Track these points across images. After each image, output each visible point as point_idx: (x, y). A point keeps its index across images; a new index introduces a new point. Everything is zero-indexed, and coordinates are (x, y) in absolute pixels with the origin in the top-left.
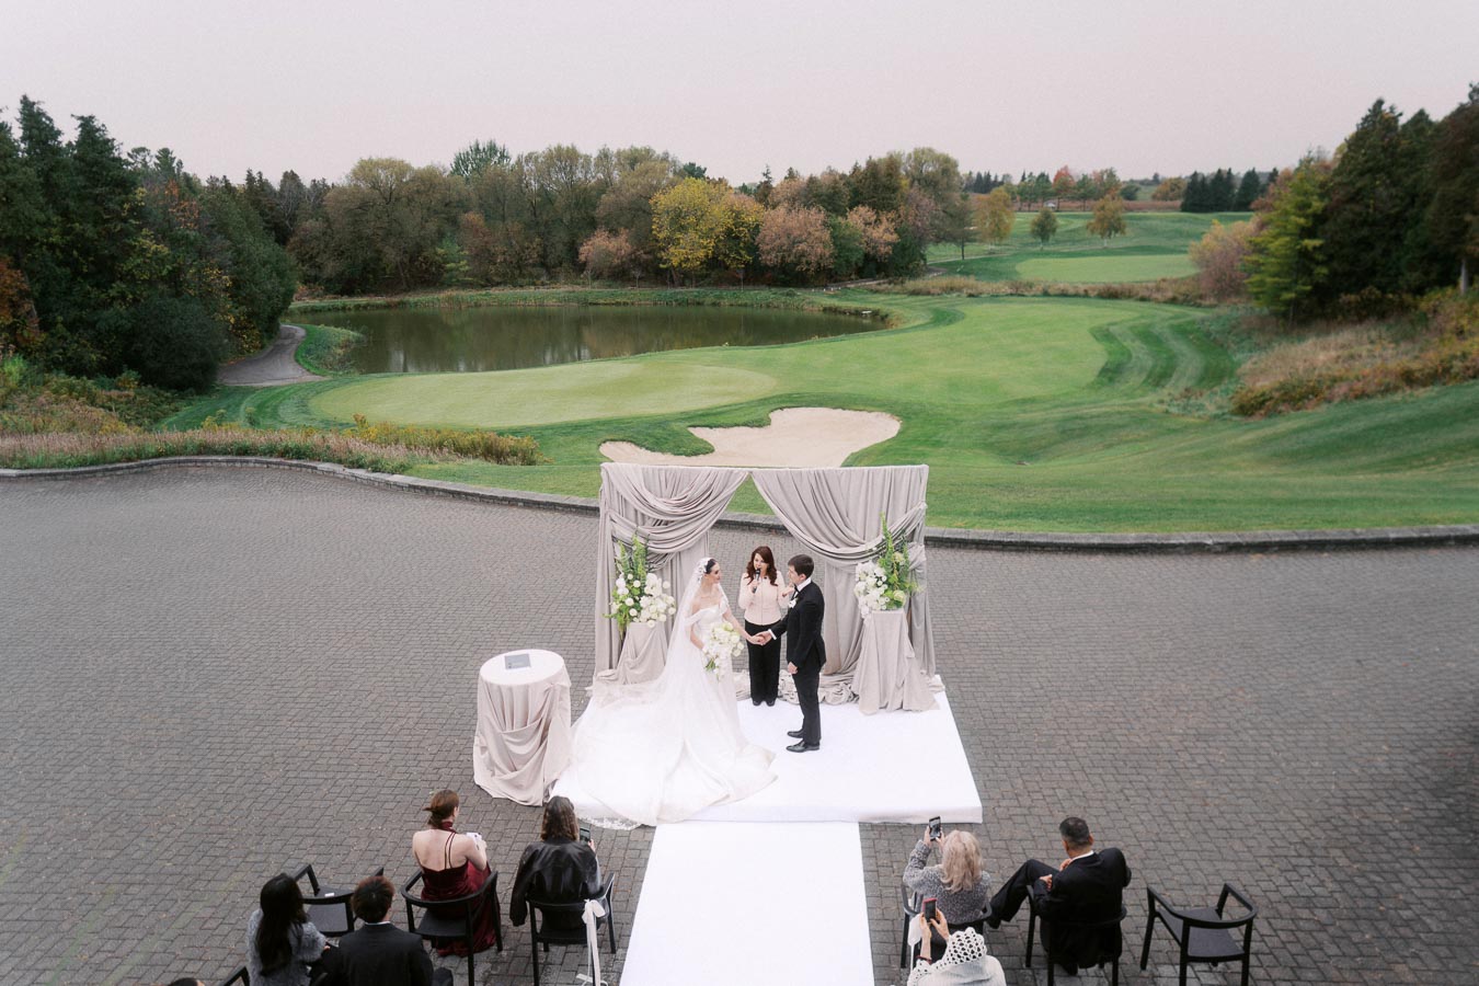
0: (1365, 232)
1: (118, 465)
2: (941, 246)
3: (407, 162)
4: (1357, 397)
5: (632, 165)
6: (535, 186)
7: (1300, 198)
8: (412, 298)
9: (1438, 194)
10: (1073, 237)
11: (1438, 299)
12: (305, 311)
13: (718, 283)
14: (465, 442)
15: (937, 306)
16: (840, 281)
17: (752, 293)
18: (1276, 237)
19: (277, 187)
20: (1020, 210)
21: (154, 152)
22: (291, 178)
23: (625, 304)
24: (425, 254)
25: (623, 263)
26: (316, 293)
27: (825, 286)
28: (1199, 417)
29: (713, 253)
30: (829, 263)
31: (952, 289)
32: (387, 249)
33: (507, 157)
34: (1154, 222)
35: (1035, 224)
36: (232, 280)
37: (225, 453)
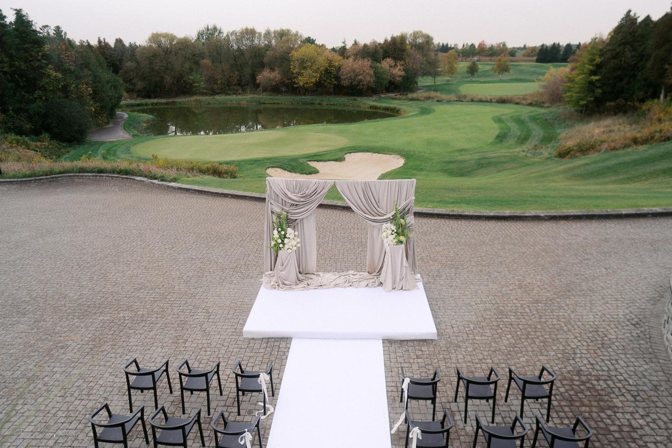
0: (619, 73)
1: (41, 177)
2: (425, 77)
3: (175, 35)
4: (612, 150)
5: (281, 37)
6: (235, 47)
7: (590, 57)
8: (178, 100)
9: (653, 55)
10: (485, 74)
11: (651, 104)
12: (128, 106)
13: (321, 94)
14: (204, 167)
15: (422, 106)
16: (378, 93)
17: (337, 99)
18: (579, 75)
19: (113, 46)
20: (462, 61)
21: (53, 28)
22: (119, 42)
23: (278, 104)
24: (184, 79)
25: (277, 84)
26: (133, 97)
27: (371, 96)
28: (540, 158)
29: (319, 80)
30: (373, 85)
31: (429, 98)
32: (166, 77)
33: (222, 33)
34: (523, 67)
35: (468, 67)
36: (93, 90)
37: (92, 172)
